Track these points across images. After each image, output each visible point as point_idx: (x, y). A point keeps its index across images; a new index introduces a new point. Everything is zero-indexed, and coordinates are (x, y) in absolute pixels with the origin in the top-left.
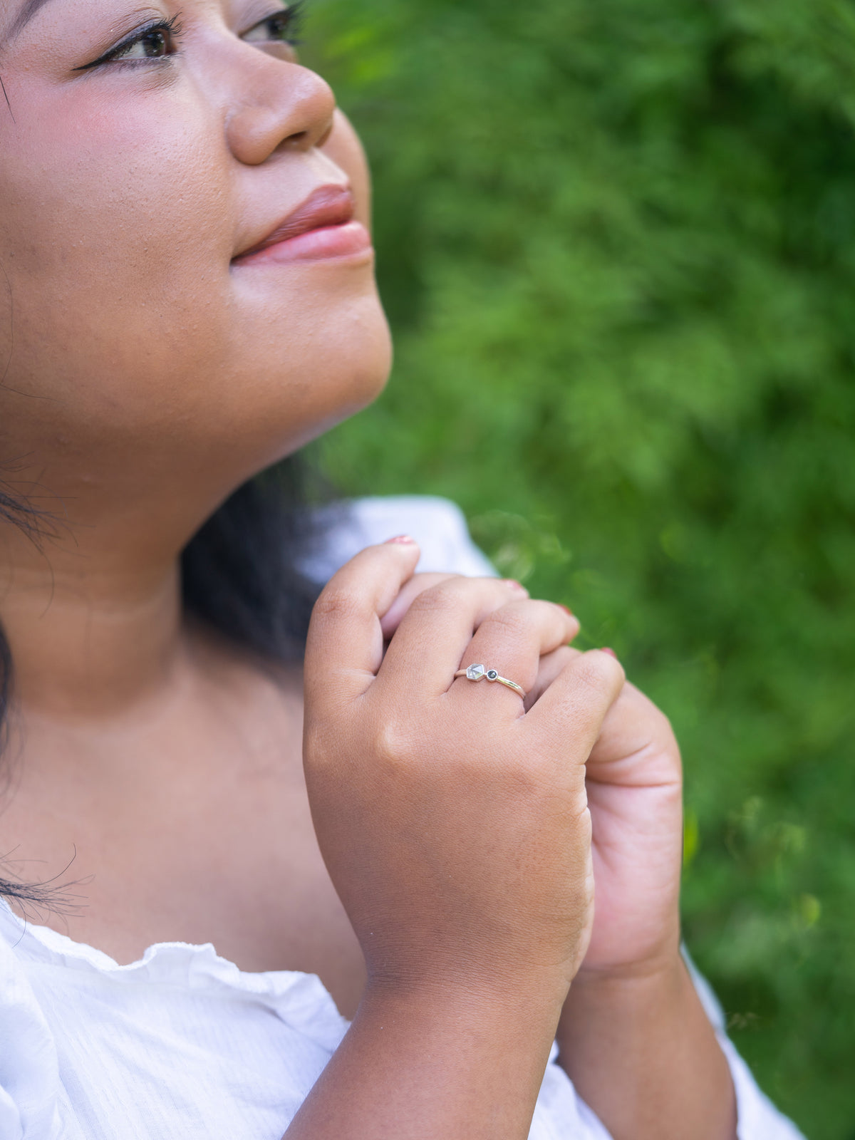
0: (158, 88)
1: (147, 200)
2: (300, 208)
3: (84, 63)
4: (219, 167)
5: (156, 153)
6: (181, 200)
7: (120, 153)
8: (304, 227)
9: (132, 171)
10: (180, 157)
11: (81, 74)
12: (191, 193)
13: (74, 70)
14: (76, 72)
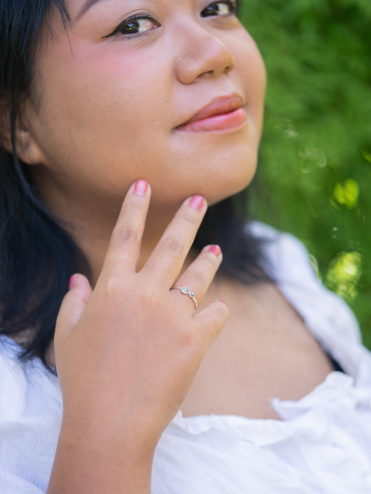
0: (143, 48)
1: (126, 103)
2: (205, 107)
3: (107, 35)
4: (164, 88)
5: (132, 82)
6: (142, 104)
7: (116, 81)
8: (207, 116)
9: (121, 89)
10: (144, 84)
11: (105, 40)
12: (147, 101)
13: (102, 37)
14: (103, 38)
